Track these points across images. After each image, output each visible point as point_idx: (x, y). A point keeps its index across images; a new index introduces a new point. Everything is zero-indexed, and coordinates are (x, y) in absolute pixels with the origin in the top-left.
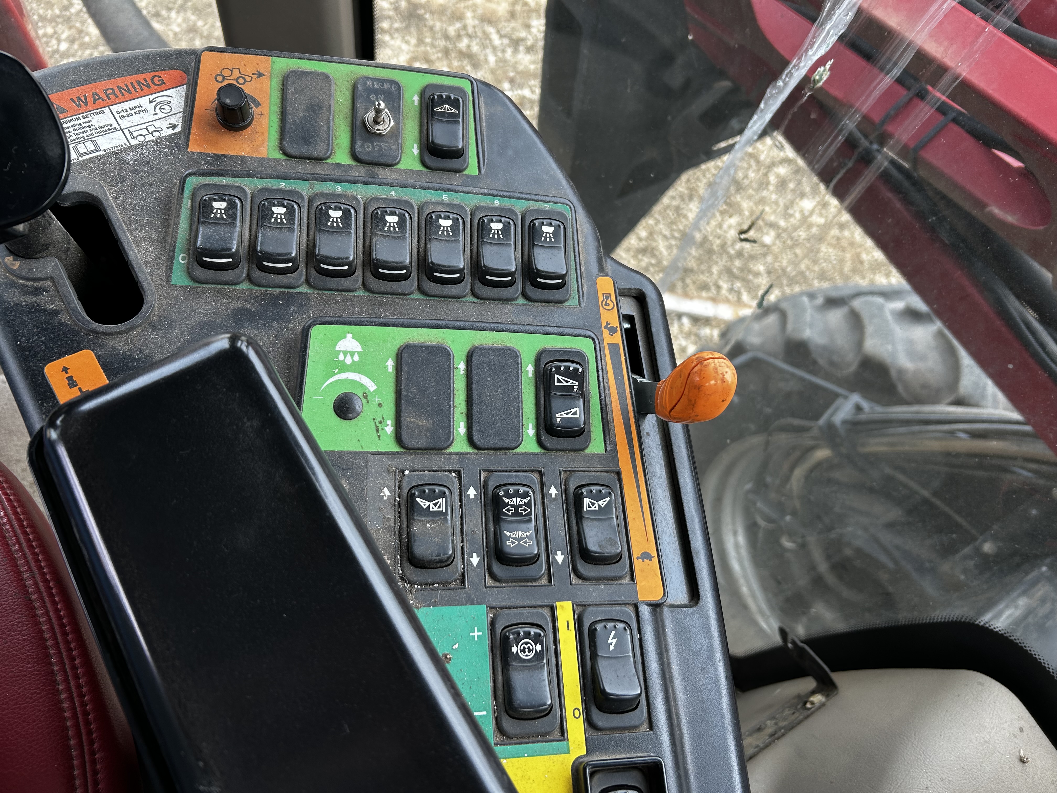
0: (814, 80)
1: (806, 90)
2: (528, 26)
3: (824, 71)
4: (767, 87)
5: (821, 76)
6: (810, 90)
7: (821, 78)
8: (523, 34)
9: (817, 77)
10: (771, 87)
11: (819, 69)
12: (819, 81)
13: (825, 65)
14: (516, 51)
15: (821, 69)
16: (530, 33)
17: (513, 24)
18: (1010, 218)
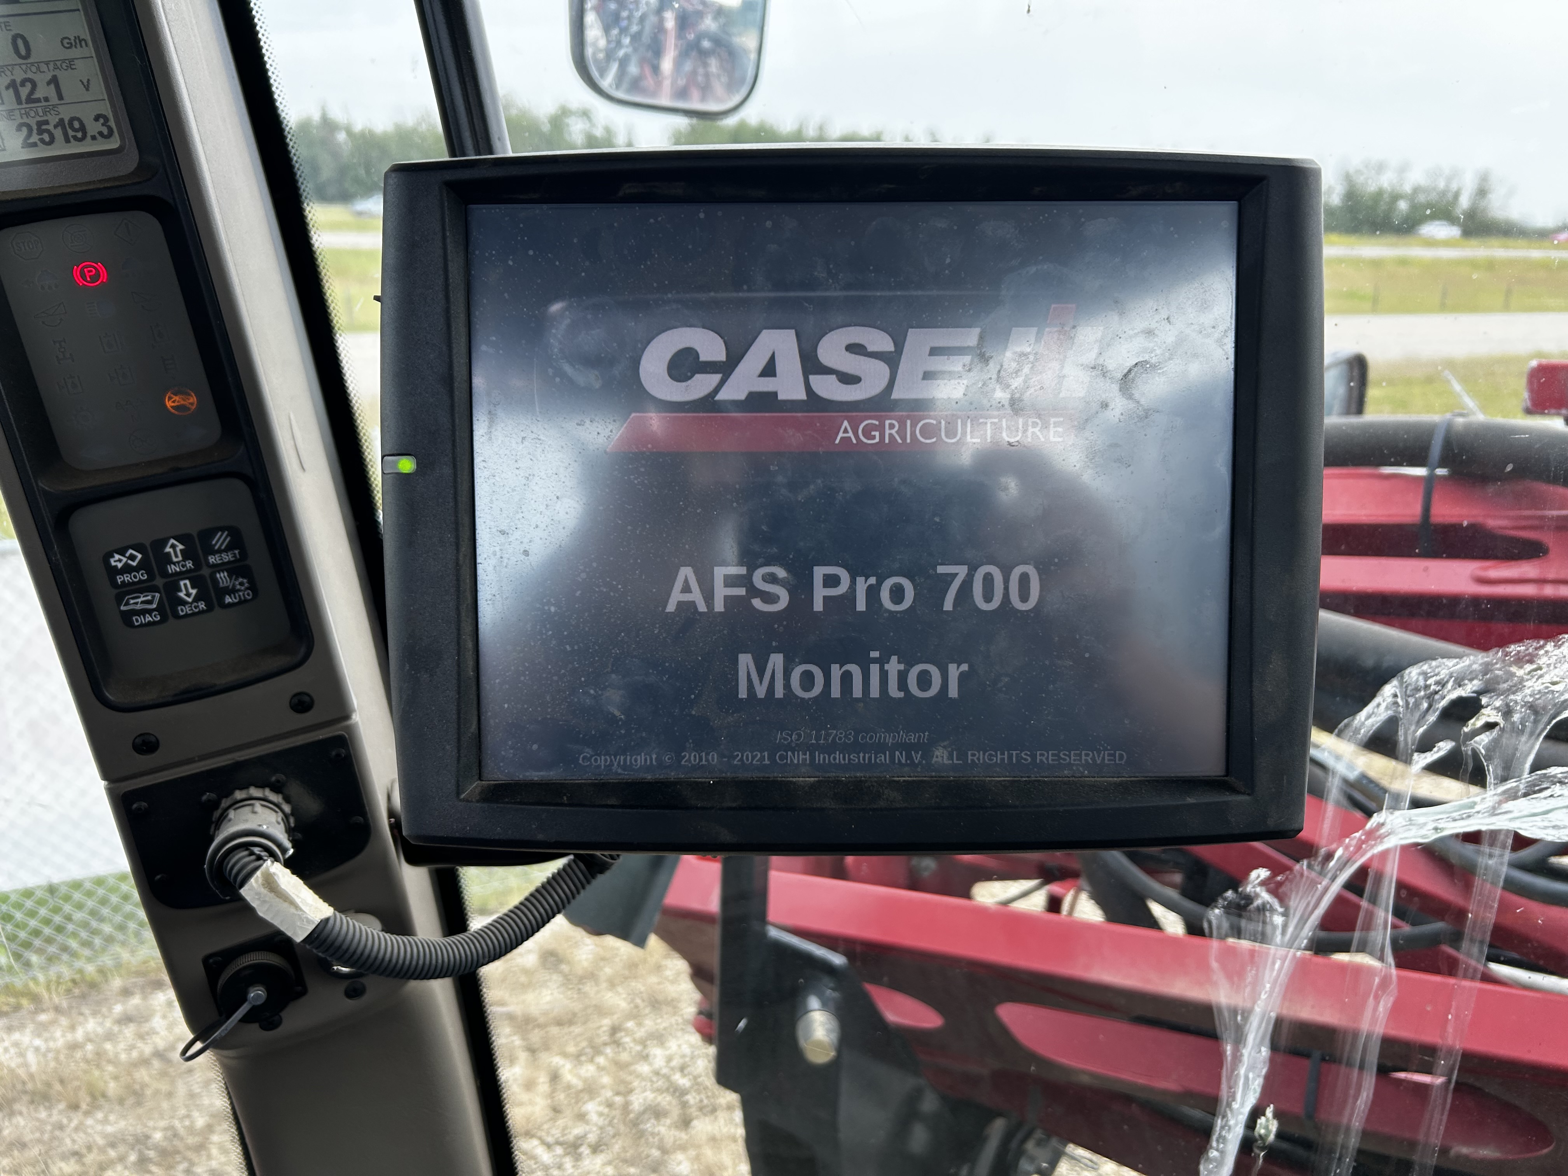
0: (1260, 1136)
1: (1256, 1151)
2: (581, 1117)
3: (1268, 1120)
4: (1198, 1164)
5: (1267, 1128)
6: (1262, 1149)
7: (1268, 1131)
8: (578, 1130)
9: (1262, 1131)
10: (1202, 1162)
11: (1259, 1121)
12: (1267, 1135)
13: (1264, 1115)
14: (578, 1157)
15: (1262, 1121)
16: (587, 1122)
17: (561, 1122)
18: (1487, 1152)
